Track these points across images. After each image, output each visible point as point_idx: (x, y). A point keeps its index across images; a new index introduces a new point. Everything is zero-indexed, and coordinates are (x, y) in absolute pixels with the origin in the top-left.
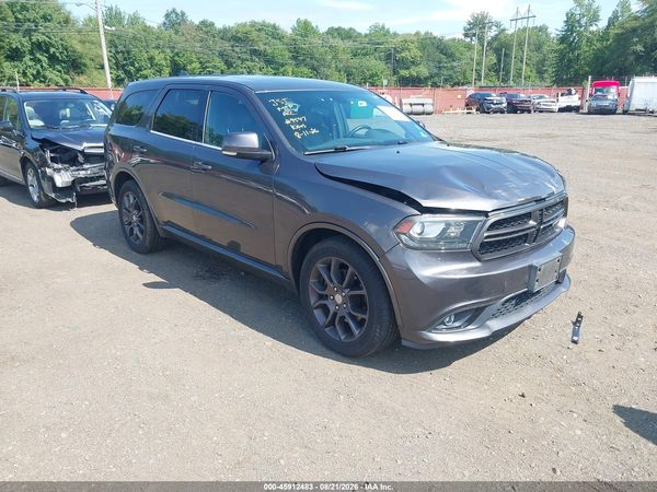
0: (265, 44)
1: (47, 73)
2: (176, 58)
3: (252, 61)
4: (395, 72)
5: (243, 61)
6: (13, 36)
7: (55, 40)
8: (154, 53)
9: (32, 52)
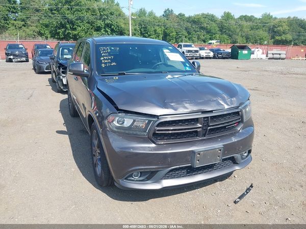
0: (207, 24)
2: (166, 30)
3: (201, 32)
4: (273, 37)
5: (196, 32)
6: (99, 21)
7: (114, 23)
8: (157, 28)
9: (105, 28)
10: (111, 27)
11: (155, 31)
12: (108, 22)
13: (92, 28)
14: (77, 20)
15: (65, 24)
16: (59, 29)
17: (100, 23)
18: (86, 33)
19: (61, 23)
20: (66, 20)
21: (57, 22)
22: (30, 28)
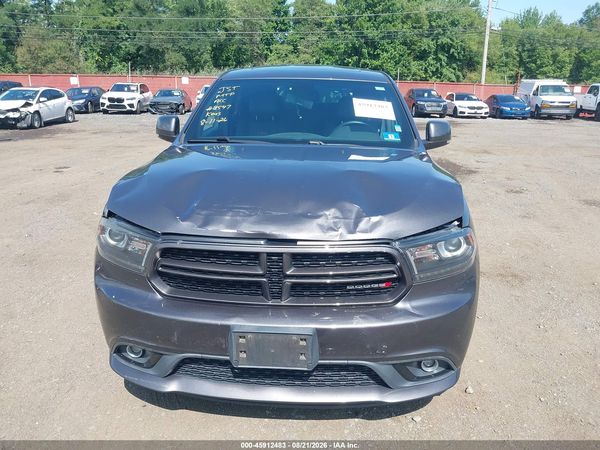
1: (444, 70)
2: (582, 55)
6: (425, 40)
7: (457, 42)
8: (560, 50)
9: (436, 53)
10: (448, 52)
11: (555, 57)
12: (444, 40)
13: (409, 54)
14: (383, 38)
15: (361, 46)
16: (350, 56)
17: (428, 44)
18: (397, 63)
19: (354, 45)
20: (363, 41)
21: (347, 45)
22: (302, 56)
